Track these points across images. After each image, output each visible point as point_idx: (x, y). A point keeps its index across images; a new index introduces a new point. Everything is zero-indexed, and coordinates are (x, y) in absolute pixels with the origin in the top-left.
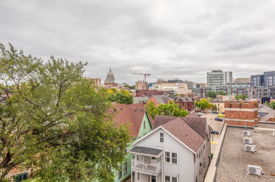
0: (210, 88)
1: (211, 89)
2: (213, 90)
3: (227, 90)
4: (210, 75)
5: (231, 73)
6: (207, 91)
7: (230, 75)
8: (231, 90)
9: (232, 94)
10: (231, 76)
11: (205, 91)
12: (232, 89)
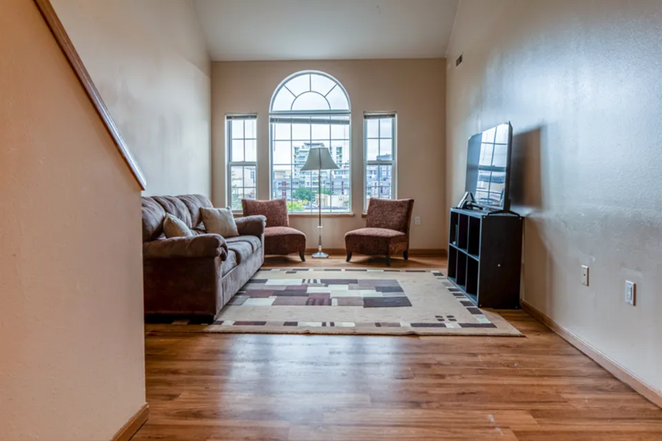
0: (302, 179)
1: (303, 182)
2: (306, 184)
3: (334, 184)
4: (301, 151)
5: (341, 148)
6: (294, 186)
7: (338, 153)
8: (340, 184)
9: (343, 193)
10: (341, 156)
11: (290, 186)
12: (342, 183)
